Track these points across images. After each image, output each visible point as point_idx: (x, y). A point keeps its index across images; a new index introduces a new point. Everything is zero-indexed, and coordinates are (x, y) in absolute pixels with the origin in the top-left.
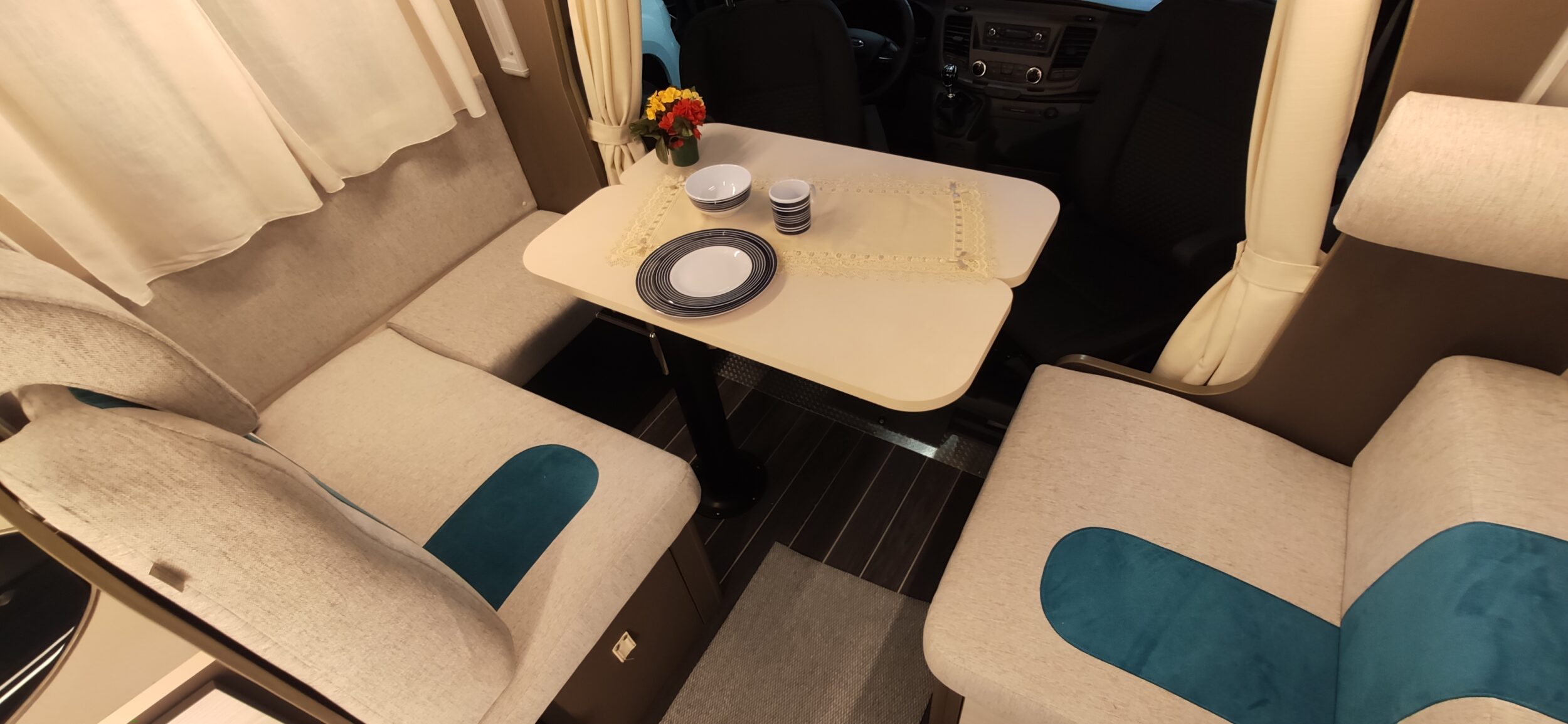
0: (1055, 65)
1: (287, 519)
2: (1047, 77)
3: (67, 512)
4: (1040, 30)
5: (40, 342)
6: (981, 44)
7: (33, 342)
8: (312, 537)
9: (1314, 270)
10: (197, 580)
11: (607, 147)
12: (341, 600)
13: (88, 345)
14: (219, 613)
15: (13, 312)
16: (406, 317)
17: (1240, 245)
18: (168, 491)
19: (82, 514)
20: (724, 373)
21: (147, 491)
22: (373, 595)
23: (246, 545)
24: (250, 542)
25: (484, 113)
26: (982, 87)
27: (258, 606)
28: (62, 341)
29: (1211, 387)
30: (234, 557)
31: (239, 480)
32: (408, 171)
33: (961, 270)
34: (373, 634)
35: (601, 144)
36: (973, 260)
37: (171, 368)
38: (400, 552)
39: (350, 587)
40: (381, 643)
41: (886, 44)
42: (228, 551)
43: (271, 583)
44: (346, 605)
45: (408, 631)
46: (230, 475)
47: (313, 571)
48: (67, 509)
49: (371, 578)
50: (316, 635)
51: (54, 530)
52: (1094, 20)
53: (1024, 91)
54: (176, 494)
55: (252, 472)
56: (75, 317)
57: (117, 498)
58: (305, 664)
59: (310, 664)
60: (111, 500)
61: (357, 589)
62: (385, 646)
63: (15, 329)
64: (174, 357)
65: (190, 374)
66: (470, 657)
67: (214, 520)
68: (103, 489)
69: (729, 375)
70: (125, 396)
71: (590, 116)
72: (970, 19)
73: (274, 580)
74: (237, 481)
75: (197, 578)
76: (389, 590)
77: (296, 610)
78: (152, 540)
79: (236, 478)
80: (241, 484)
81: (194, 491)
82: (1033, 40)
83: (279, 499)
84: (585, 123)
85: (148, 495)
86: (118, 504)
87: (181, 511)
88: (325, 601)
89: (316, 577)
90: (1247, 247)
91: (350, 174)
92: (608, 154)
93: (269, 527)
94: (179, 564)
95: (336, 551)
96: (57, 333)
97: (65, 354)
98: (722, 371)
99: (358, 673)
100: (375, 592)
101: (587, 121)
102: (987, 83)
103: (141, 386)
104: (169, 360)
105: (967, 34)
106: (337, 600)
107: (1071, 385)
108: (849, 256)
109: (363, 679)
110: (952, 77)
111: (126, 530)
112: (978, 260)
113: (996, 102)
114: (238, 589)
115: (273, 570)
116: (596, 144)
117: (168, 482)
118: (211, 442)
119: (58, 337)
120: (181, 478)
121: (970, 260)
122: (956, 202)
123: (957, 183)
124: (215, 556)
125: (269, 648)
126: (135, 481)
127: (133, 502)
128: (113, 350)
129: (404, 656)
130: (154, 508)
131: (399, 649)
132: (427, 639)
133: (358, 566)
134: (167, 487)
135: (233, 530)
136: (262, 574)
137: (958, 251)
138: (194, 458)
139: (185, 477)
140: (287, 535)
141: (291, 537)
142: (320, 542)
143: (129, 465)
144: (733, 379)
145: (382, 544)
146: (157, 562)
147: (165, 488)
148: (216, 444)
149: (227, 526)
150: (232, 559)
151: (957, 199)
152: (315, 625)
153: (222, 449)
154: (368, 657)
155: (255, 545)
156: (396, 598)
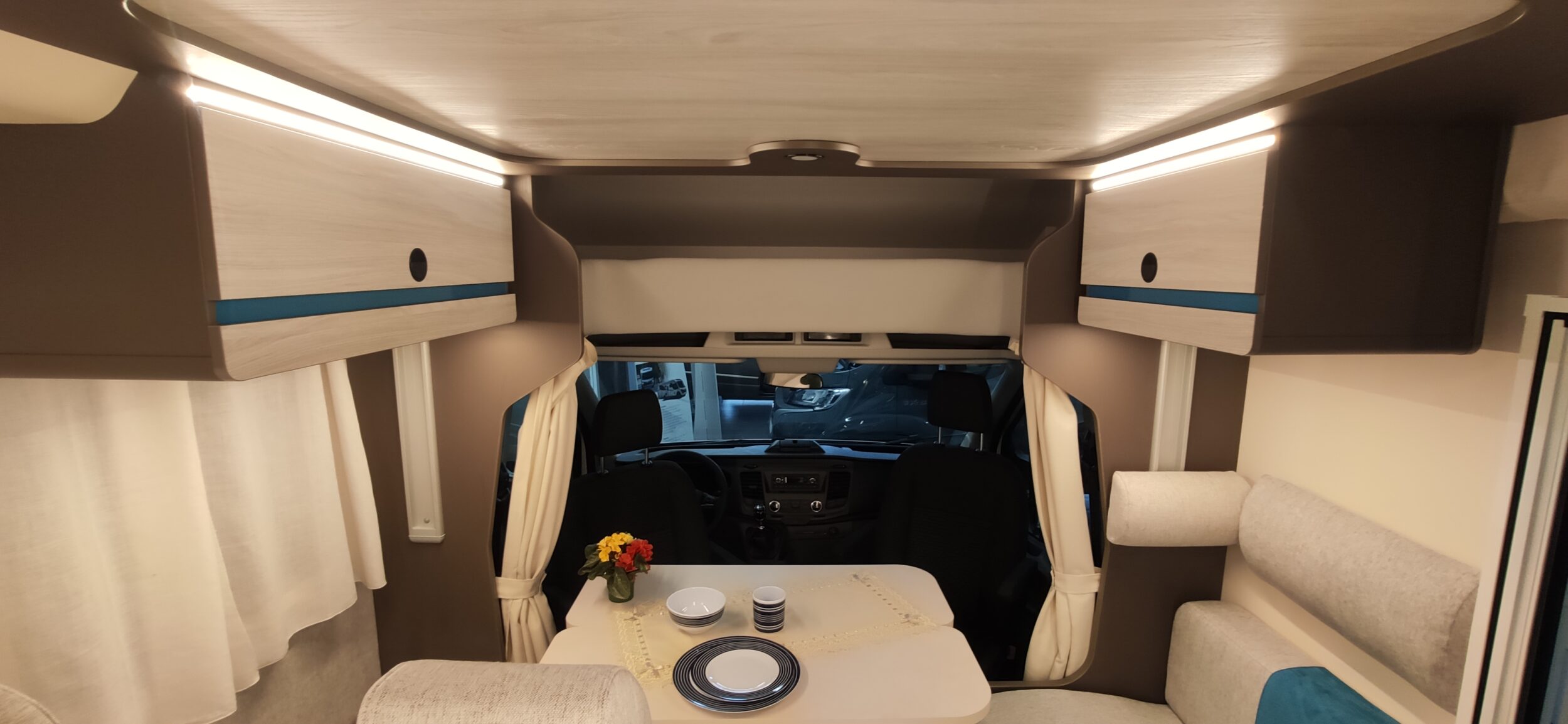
0: (828, 499)
2: (826, 506)
4: (812, 476)
6: (771, 488)
9: (1097, 576)
11: (515, 602)
25: (384, 584)
26: (779, 519)
29: (1069, 677)
33: (916, 626)
35: (507, 599)
36: (918, 618)
53: (812, 518)
72: (759, 473)
82: (809, 482)
90: (1057, 573)
92: (514, 609)
102: (783, 516)
105: (760, 484)
110: (762, 513)
113: (790, 529)
121: (916, 619)
151: (867, 584)
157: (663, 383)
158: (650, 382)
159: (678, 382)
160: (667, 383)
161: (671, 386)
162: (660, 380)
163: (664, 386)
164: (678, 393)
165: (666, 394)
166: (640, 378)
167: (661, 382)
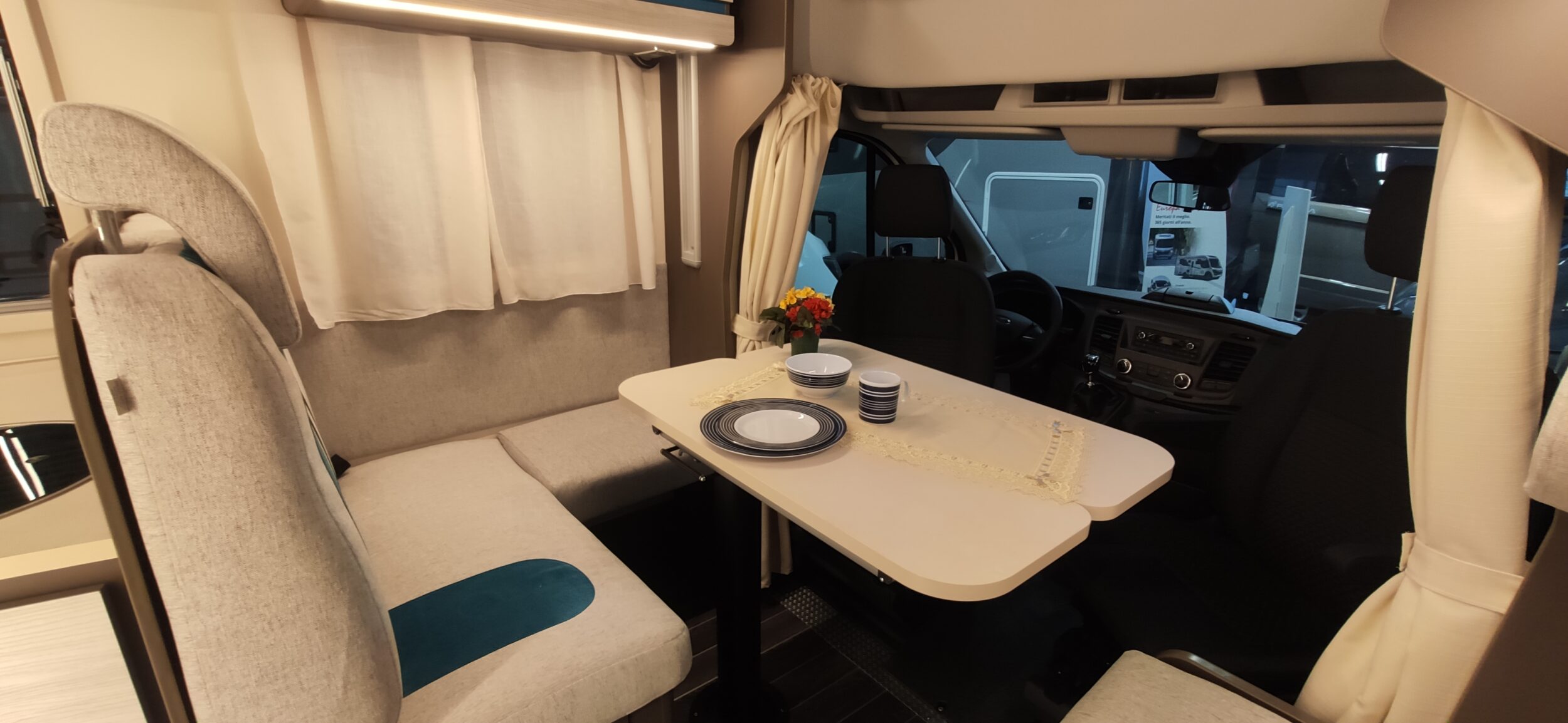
0: (1206, 375)
1: (251, 409)
2: (1197, 385)
3: (91, 300)
4: (1193, 340)
5: (177, 181)
6: (1130, 342)
7: (172, 179)
8: (262, 443)
10: (140, 415)
11: (744, 339)
12: (248, 527)
13: (207, 203)
14: (137, 465)
15: (175, 152)
16: (515, 434)
17: (1405, 537)
18: (174, 324)
19: (100, 307)
20: (787, 603)
21: (159, 314)
22: (281, 546)
23: (200, 410)
24: (205, 409)
25: (653, 287)
26: (1125, 384)
27: (173, 479)
28: (192, 189)
30: (184, 414)
31: (235, 348)
32: (575, 315)
33: (1039, 487)
34: (257, 590)
35: (739, 336)
36: (1055, 482)
37: (255, 253)
38: (337, 523)
39: (265, 520)
40: (258, 608)
41: (1032, 326)
42: (182, 404)
43: (198, 463)
44: (251, 537)
45: (292, 613)
46: (230, 340)
47: (241, 477)
48: (93, 298)
49: (291, 524)
50: (204, 551)
51: (73, 314)
52: (1252, 339)
53: (1170, 394)
54: (178, 328)
55: (250, 349)
56: (214, 178)
57: (133, 307)
58: (176, 580)
59: (180, 583)
60: (128, 306)
61: (270, 527)
62: (261, 615)
63: (168, 163)
64: (263, 247)
65: (267, 267)
66: (340, 696)
67: (191, 368)
68: (130, 297)
69: (791, 607)
70: (208, 258)
71: (738, 312)
72: (1121, 321)
73: (204, 462)
74: (233, 347)
75: (141, 414)
76: (300, 550)
77: (203, 508)
78: (131, 354)
79: (234, 345)
80: (234, 352)
81: (193, 336)
82: (1185, 349)
83: (255, 386)
84: (731, 317)
85: (157, 318)
86: (130, 312)
87: (170, 344)
88: (233, 517)
89: (240, 486)
90: (1416, 540)
91: (527, 296)
92: (741, 344)
93: (230, 406)
94: (136, 392)
95: (275, 472)
96: (193, 182)
97: (187, 199)
98: (786, 600)
99: (218, 629)
100: (285, 542)
101: (735, 316)
102: (1131, 382)
103: (224, 256)
104: (258, 247)
105: (1116, 334)
106: (245, 524)
107: (1166, 679)
108: (922, 450)
109: (218, 639)
110: (1093, 365)
111: (119, 335)
112: (1060, 482)
113: (1139, 403)
114: (168, 448)
115: (208, 450)
116: (735, 336)
117: (180, 317)
118: (238, 309)
119: (192, 184)
120: (192, 319)
121: (1051, 481)
122: (1055, 436)
123: (1061, 423)
124: (169, 402)
125: (156, 536)
126: (157, 303)
127: (141, 316)
128: (222, 216)
129: (273, 643)
130: (153, 329)
131: (273, 630)
132: (307, 638)
133: (286, 502)
134: (176, 320)
135: (198, 387)
136: (196, 448)
137: (1040, 472)
138: (215, 311)
139: (194, 320)
140: (241, 424)
141: (243, 429)
142: (266, 451)
143: (164, 291)
144: (794, 612)
145: (324, 501)
146: (121, 378)
147: (174, 320)
148: (239, 312)
149: (197, 380)
150: (181, 414)
151: (1057, 434)
152: (210, 538)
153: (242, 319)
154: (238, 615)
155: (208, 415)
156: (301, 565)
157: (1188, 256)
158: (1169, 252)
159: (1211, 260)
160: (1193, 258)
161: (1197, 263)
162: (1183, 253)
163: (1188, 260)
164: (1208, 273)
165: (1188, 271)
166: (1154, 245)
167: (1184, 255)
